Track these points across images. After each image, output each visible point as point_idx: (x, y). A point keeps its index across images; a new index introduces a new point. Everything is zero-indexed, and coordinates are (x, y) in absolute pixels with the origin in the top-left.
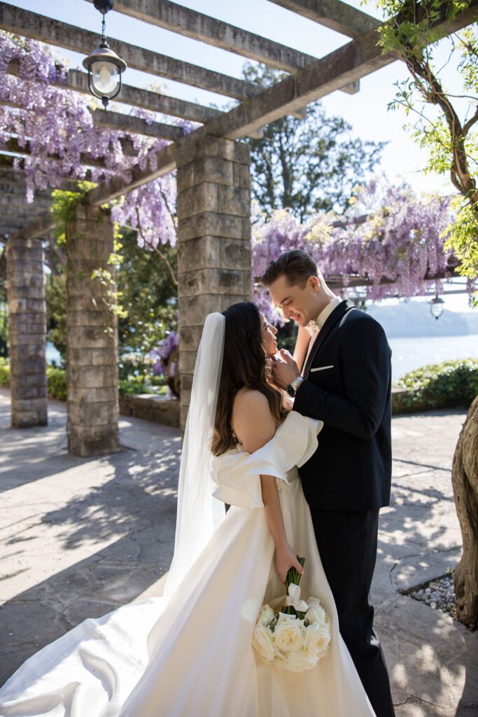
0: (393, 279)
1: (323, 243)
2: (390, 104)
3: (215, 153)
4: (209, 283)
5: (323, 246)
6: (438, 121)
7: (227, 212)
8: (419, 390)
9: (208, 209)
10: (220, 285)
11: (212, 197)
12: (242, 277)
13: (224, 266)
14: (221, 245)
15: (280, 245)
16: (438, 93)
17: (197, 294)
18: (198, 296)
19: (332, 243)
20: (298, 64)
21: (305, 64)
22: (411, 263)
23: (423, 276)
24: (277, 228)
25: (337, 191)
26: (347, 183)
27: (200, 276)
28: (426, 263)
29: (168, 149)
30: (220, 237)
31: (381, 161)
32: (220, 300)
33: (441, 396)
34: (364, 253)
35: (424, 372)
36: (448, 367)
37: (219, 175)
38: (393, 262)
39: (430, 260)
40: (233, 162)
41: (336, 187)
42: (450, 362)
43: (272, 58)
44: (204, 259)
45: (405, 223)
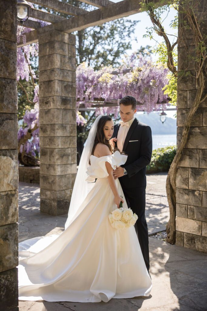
0: (142, 103)
1: (108, 83)
2: (144, 35)
3: (60, 39)
4: (56, 103)
5: (108, 84)
6: (162, 43)
7: (65, 68)
8: (154, 161)
9: (56, 67)
10: (61, 104)
11: (58, 61)
12: (72, 100)
13: (63, 95)
14: (62, 84)
15: (84, 82)
16: (162, 32)
17: (50, 108)
18: (51, 109)
19: (112, 83)
20: (103, 4)
21: (105, 4)
22: (151, 96)
23: (156, 102)
24: (83, 73)
25: (110, 48)
26: (115, 43)
27: (52, 100)
28: (158, 96)
29: (32, 33)
30: (62, 81)
31: (135, 31)
32: (61, 111)
33: (165, 165)
34: (128, 89)
35: (157, 152)
36: (169, 149)
37: (62, 50)
38: (142, 95)
39: (160, 95)
40: (68, 44)
41: (109, 45)
42: (170, 147)
43: (91, 2)
44: (54, 91)
45: (148, 76)
